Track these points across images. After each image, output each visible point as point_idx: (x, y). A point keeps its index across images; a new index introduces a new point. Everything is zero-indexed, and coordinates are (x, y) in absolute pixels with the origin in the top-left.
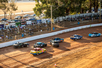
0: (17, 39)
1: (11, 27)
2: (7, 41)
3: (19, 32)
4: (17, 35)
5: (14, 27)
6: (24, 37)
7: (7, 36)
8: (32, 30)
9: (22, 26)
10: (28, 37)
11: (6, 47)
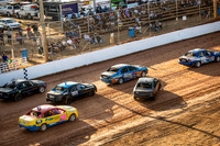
0: (116, 43)
1: (99, 10)
2: (87, 50)
3: (120, 25)
4: (115, 31)
5: (106, 9)
6: (136, 36)
7: (87, 37)
8: (159, 17)
9: (130, 6)
10: (147, 35)
11: (85, 66)
